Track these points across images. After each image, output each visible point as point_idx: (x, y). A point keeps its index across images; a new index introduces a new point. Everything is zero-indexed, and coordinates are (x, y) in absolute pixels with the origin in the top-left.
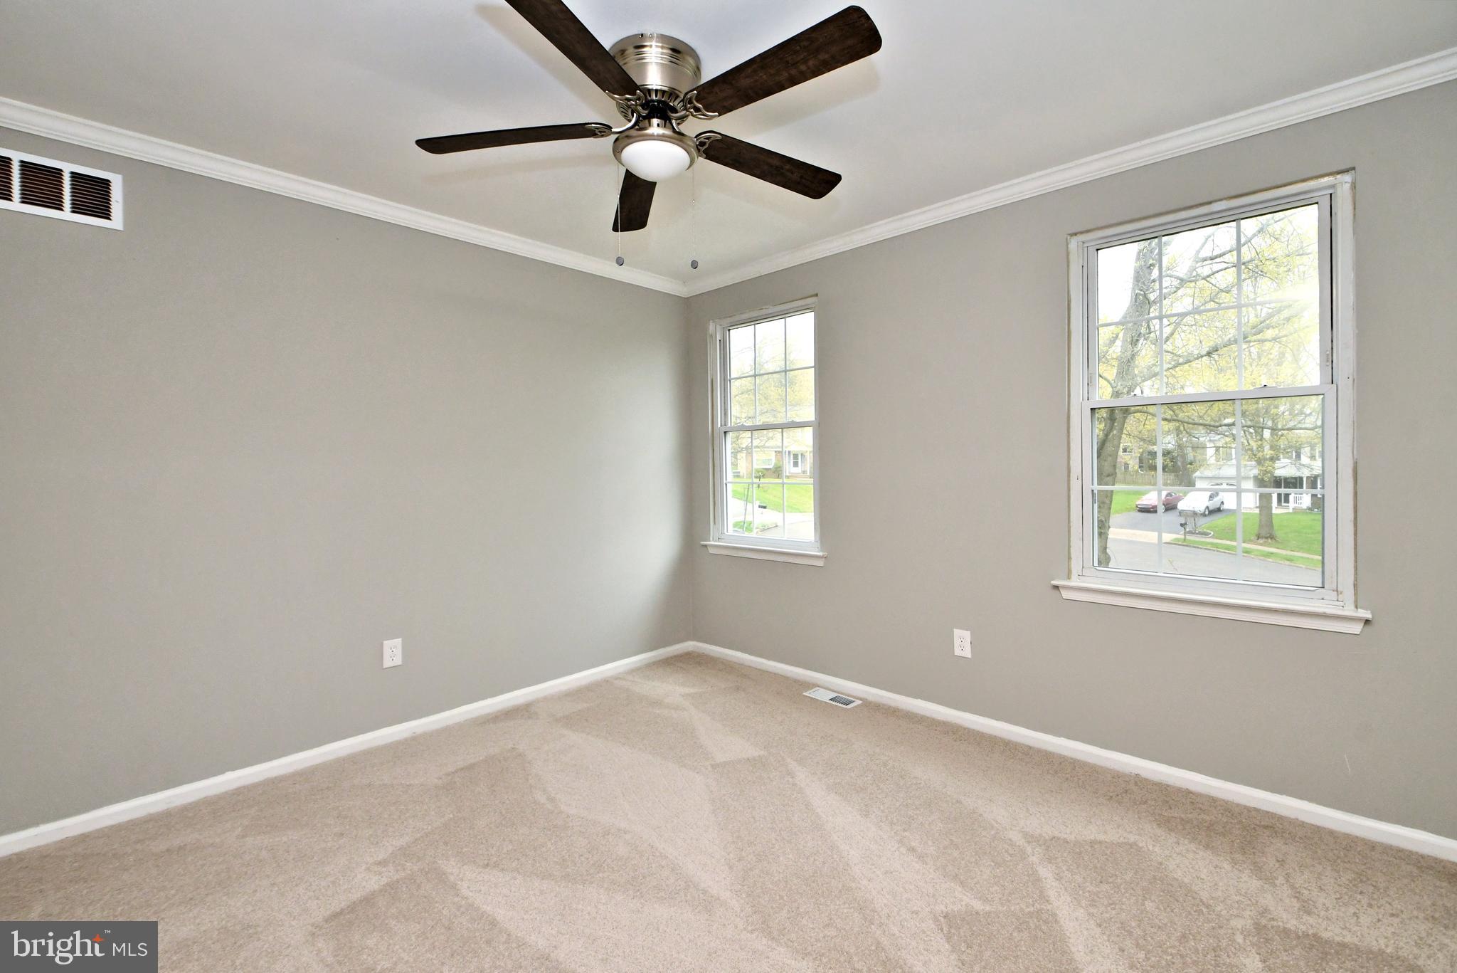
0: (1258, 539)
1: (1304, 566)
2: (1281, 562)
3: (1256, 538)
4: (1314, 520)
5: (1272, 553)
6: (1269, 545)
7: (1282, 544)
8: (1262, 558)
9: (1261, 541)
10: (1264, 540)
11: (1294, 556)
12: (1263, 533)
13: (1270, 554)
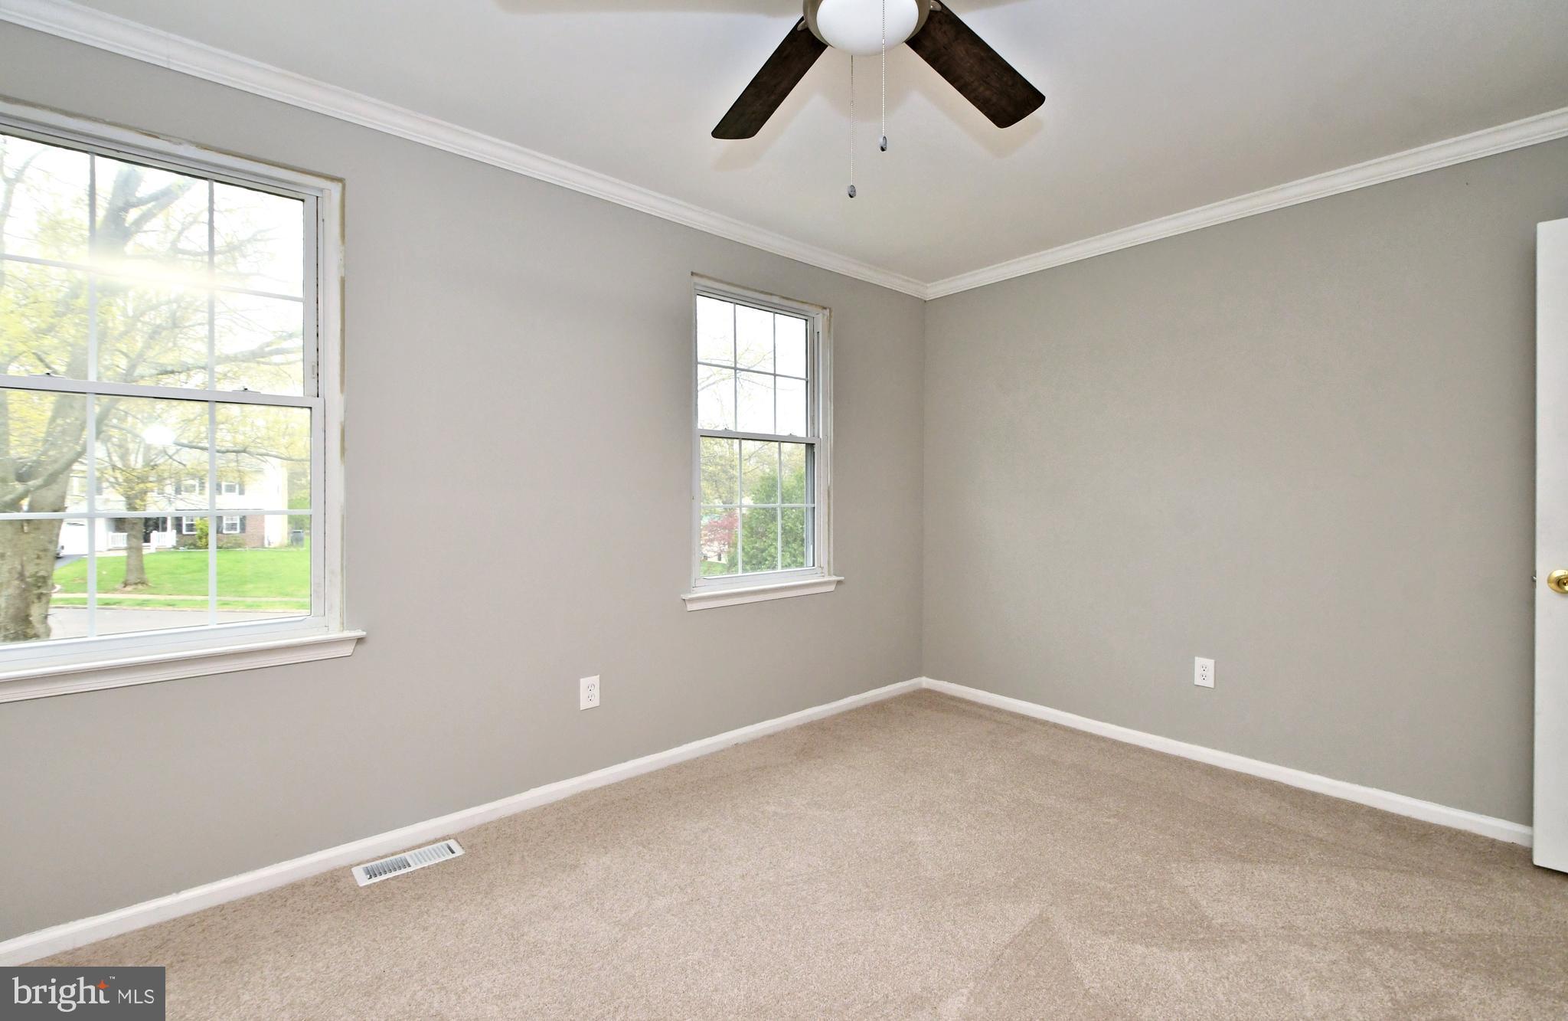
0: (125, 587)
1: (189, 609)
2: (161, 609)
3: (123, 585)
4: (184, 559)
5: (148, 601)
6: (140, 592)
7: (156, 589)
8: (137, 607)
9: (129, 588)
10: (134, 586)
11: (175, 600)
12: (133, 578)
13: (143, 603)
